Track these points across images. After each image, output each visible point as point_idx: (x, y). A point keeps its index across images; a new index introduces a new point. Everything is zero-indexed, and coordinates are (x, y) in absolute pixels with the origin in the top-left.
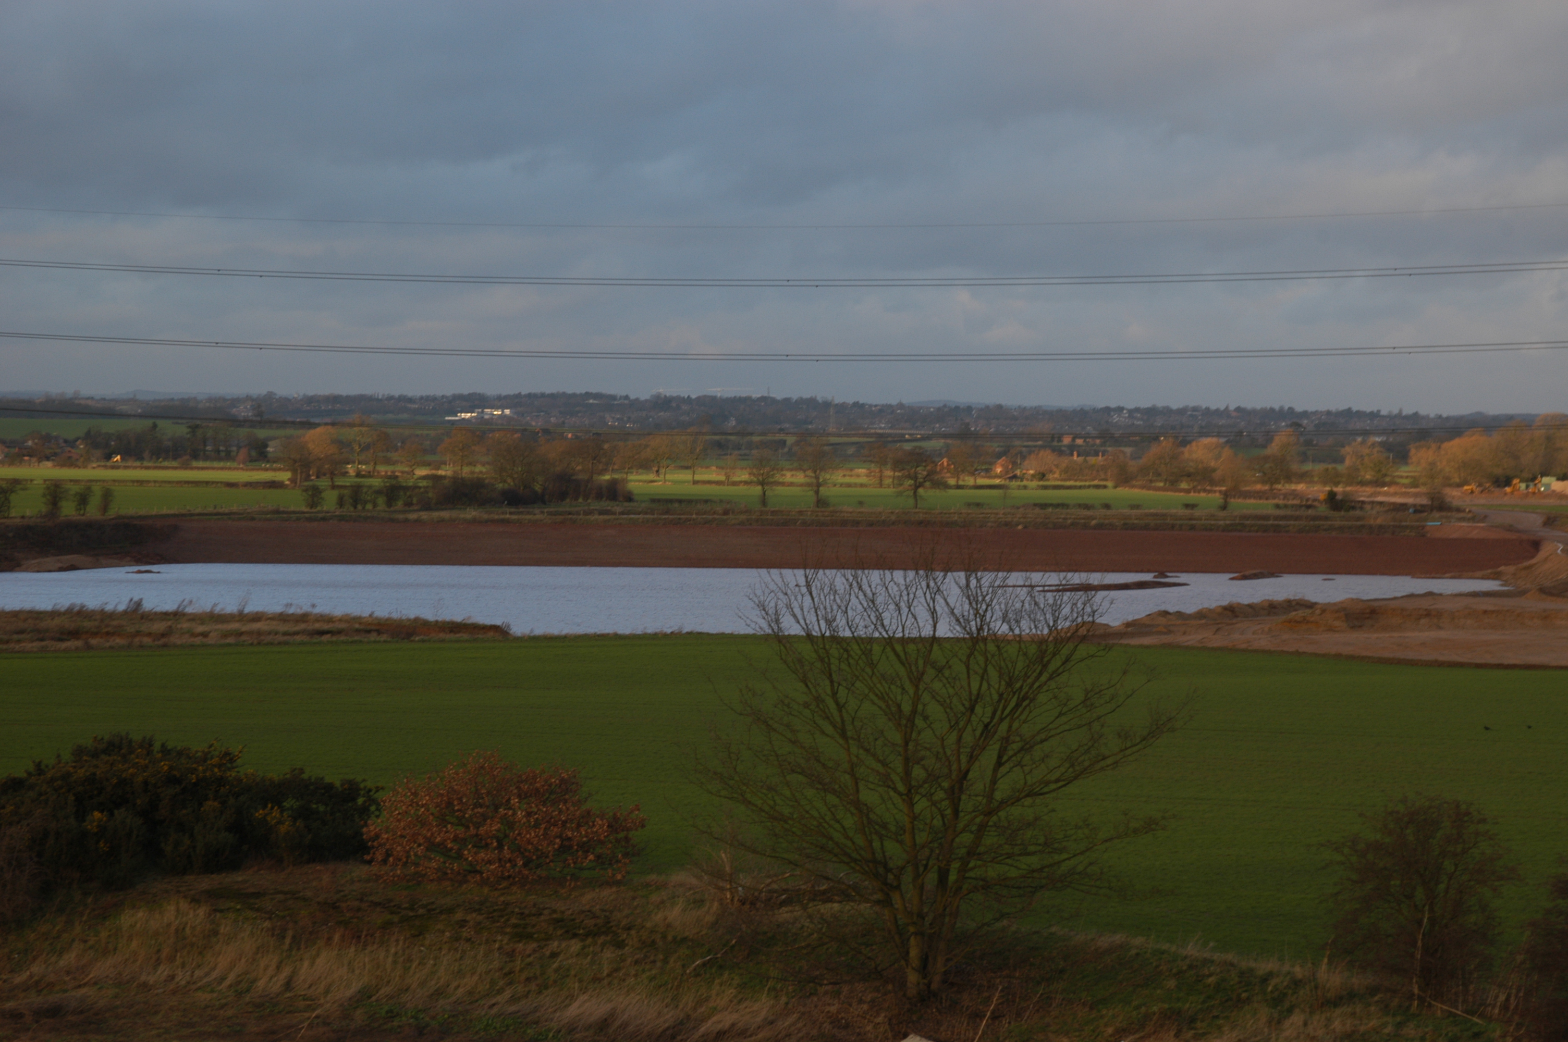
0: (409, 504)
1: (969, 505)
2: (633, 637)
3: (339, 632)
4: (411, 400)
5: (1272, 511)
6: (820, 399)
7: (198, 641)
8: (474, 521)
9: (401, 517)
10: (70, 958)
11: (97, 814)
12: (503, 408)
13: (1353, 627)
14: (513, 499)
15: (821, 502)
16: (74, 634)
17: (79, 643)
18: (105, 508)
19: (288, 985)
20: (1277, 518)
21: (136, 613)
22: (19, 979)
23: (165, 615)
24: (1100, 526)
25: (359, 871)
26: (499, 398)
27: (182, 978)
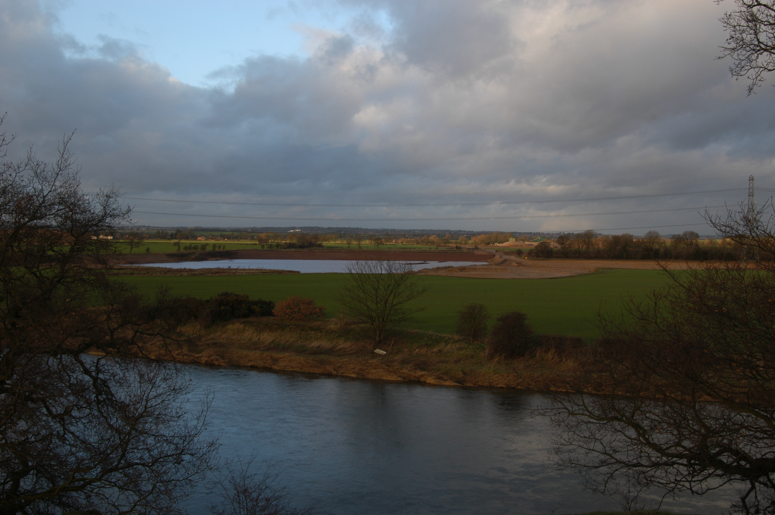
0: (281, 248)
1: (388, 248)
2: (324, 274)
3: (268, 272)
4: (281, 228)
5: (445, 249)
6: (360, 228)
7: (241, 274)
8: (293, 251)
9: (279, 250)
10: (218, 334)
11: (223, 307)
12: (299, 229)
13: (461, 271)
14: (301, 247)
15: (360, 248)
16: (218, 273)
17: (219, 274)
18: (224, 249)
19: (259, 339)
20: (447, 251)
21: (229, 269)
22: (209, 337)
23: (235, 269)
24: (413, 252)
25: (272, 318)
26: (298, 228)
27: (239, 338)
